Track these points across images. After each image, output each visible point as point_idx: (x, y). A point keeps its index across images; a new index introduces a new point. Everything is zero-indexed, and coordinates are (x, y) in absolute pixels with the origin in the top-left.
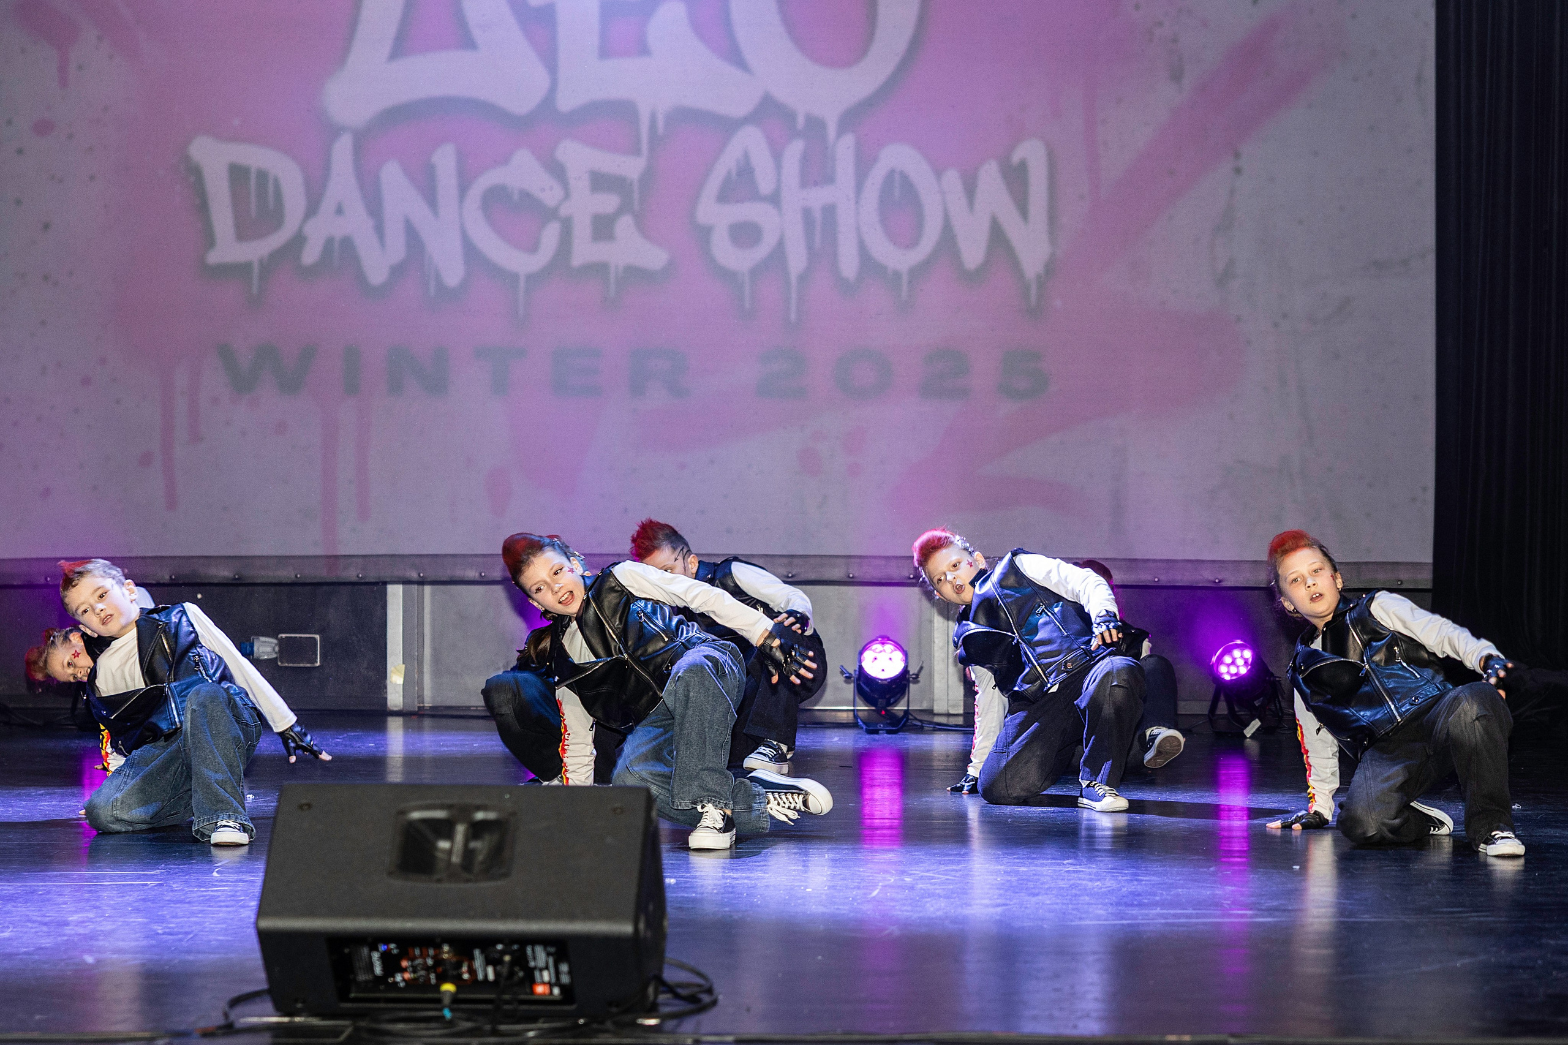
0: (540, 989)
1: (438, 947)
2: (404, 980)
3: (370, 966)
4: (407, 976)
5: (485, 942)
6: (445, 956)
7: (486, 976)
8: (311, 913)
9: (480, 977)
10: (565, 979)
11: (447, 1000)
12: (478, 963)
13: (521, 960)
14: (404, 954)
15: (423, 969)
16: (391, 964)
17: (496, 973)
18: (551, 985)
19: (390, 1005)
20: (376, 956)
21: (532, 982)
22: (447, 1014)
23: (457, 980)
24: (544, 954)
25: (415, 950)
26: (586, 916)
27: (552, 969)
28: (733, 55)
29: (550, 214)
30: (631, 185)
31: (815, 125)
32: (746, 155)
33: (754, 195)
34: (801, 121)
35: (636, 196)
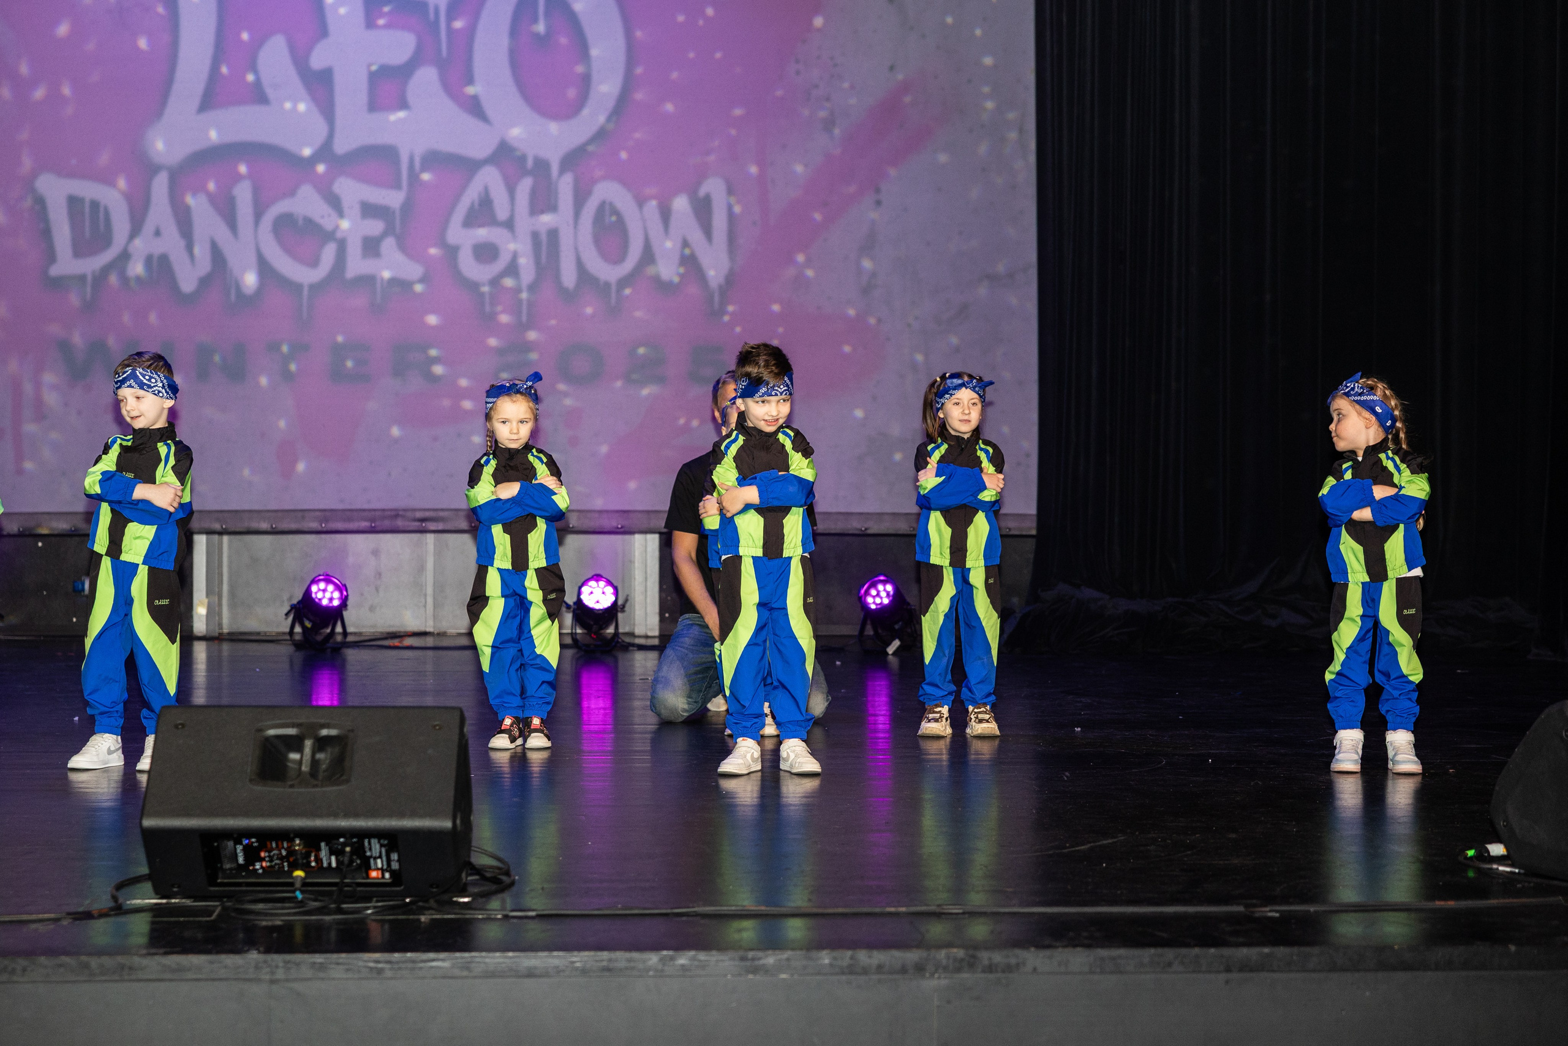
0: (374, 874)
1: (291, 840)
2: (262, 867)
3: (235, 857)
4: (264, 864)
5: (330, 836)
6: (297, 848)
7: (330, 864)
8: (188, 814)
9: (325, 865)
10: (395, 866)
11: (298, 885)
12: (324, 853)
13: (359, 851)
14: (263, 847)
15: (277, 859)
16: (252, 855)
17: (338, 862)
18: (382, 869)
19: (251, 889)
21: (368, 868)
22: (299, 896)
23: (306, 867)
24: (378, 846)
25: (271, 845)
26: (414, 814)
27: (384, 858)
28: (476, 110)
29: (328, 235)
30: (394, 213)
31: (541, 165)
32: (486, 190)
33: (493, 221)
34: (530, 163)
35: (398, 221)
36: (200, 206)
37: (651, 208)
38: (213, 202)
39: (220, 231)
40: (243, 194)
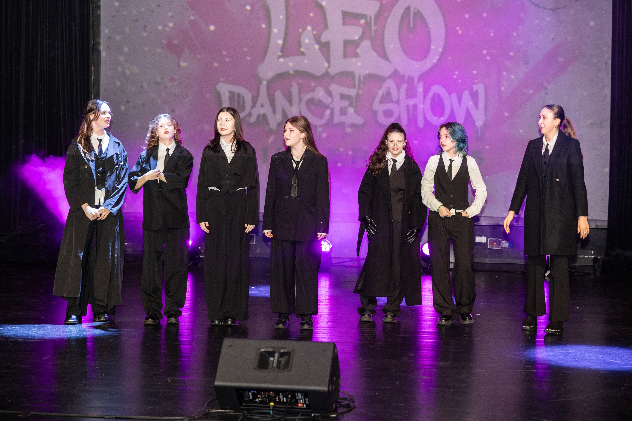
1: (269, 392)
2: (259, 400)
3: (249, 397)
4: (260, 399)
5: (283, 391)
6: (271, 394)
7: (283, 400)
9: (282, 400)
10: (307, 403)
11: (271, 408)
12: (281, 396)
13: (294, 397)
14: (259, 393)
15: (264, 398)
16: (255, 396)
17: (287, 400)
18: (303, 404)
19: (255, 408)
20: (250, 394)
21: (298, 403)
22: (271, 412)
23: (275, 402)
24: (301, 396)
25: (262, 393)
26: (314, 385)
27: (303, 400)
28: (385, 57)
29: (327, 107)
30: (352, 98)
31: (411, 79)
32: (389, 88)
33: (391, 101)
34: (406, 78)
35: (354, 101)
36: (278, 95)
37: (454, 96)
38: (283, 93)
39: (286, 105)
40: (295, 90)
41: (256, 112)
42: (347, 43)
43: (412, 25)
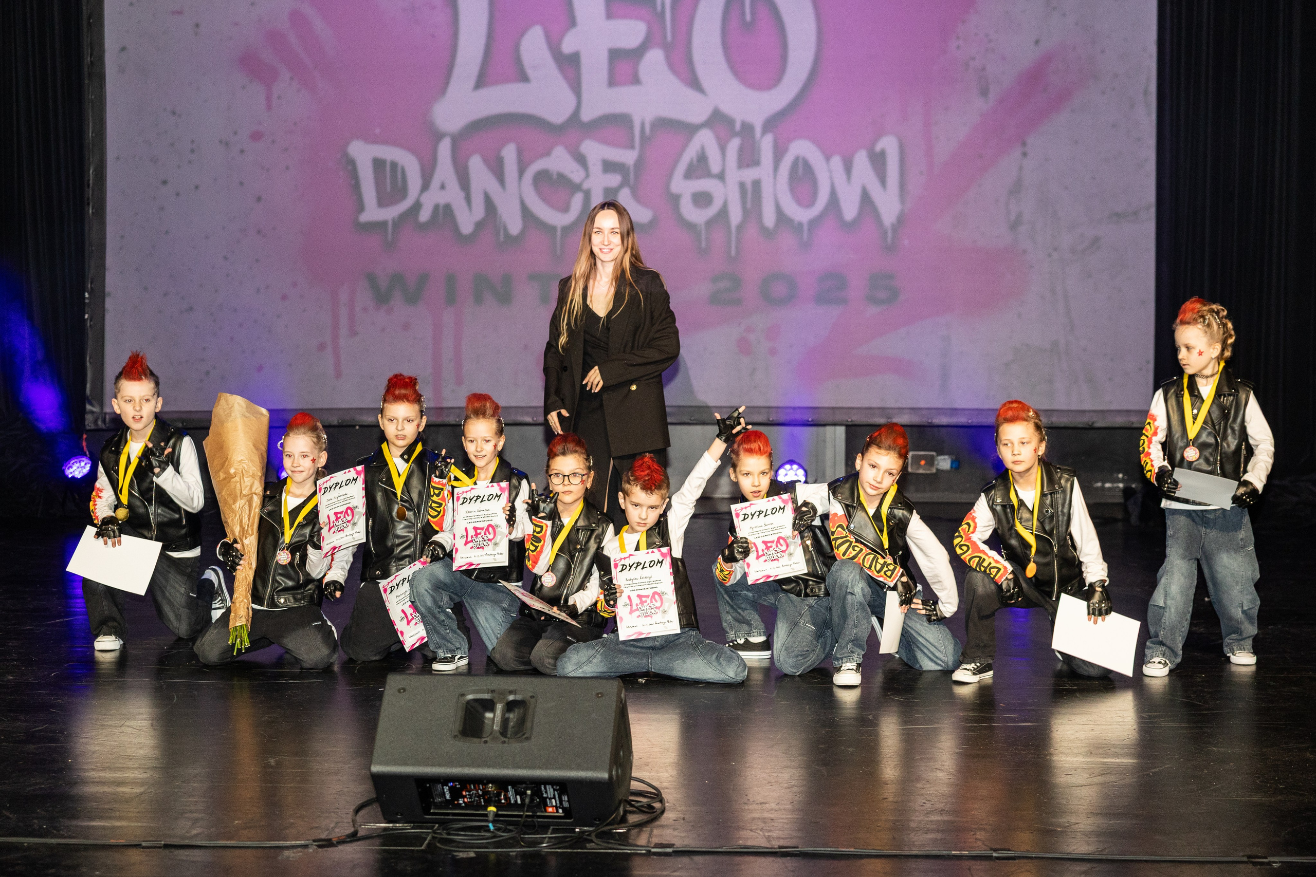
0: (550, 810)
1: (485, 784)
2: (464, 802)
3: (443, 794)
4: (466, 800)
5: (515, 782)
6: (490, 789)
7: (516, 801)
9: (512, 801)
10: (566, 805)
11: (491, 818)
12: (511, 793)
13: (537, 793)
14: (464, 787)
15: (476, 797)
16: (456, 794)
17: (522, 799)
18: (556, 806)
19: (456, 817)
21: (546, 805)
22: (491, 826)
23: (498, 804)
24: (552, 790)
25: (470, 786)
26: (579, 768)
27: (557, 799)
28: (694, 83)
29: (577, 188)
30: (629, 168)
31: (747, 129)
32: (703, 148)
33: (708, 174)
34: (738, 126)
35: (632, 175)
36: (476, 164)
37: (837, 161)
38: (486, 161)
39: (492, 184)
40: (509, 154)
41: (430, 200)
42: (616, 55)
43: (748, 17)
